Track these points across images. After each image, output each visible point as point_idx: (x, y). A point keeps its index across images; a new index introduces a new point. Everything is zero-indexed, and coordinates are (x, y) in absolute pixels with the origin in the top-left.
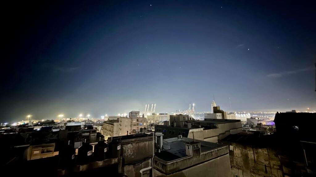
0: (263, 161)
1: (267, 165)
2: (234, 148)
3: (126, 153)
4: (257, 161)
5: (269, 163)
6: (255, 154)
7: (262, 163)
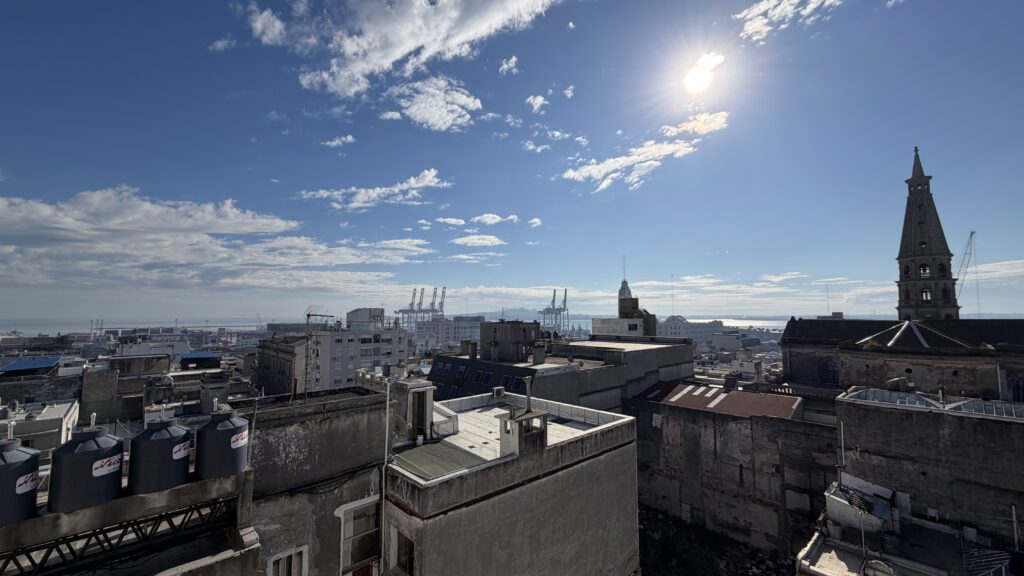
0: (737, 455)
1: (744, 465)
2: (665, 421)
3: (279, 455)
4: (721, 456)
5: (750, 461)
6: (718, 435)
7: (734, 459)
